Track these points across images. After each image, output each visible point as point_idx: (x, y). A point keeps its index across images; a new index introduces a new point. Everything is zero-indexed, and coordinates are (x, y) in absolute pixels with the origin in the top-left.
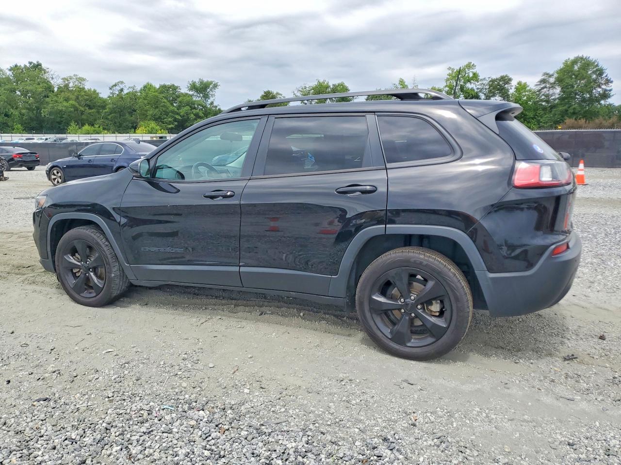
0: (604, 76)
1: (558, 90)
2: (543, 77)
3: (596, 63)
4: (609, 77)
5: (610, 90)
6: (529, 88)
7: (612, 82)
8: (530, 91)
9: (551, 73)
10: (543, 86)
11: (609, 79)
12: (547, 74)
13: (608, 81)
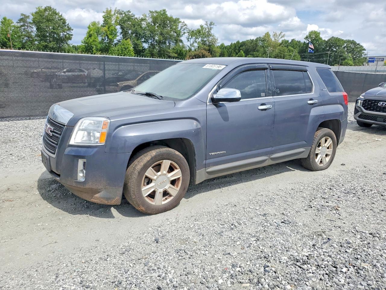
0: (67, 24)
1: (35, 29)
2: (22, 17)
3: (60, 14)
4: (70, 26)
5: (72, 35)
6: (13, 24)
7: (72, 30)
8: (14, 26)
9: (27, 14)
10: (22, 24)
11: (70, 27)
12: (24, 15)
13: (69, 29)
